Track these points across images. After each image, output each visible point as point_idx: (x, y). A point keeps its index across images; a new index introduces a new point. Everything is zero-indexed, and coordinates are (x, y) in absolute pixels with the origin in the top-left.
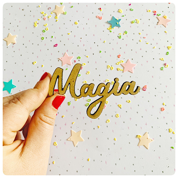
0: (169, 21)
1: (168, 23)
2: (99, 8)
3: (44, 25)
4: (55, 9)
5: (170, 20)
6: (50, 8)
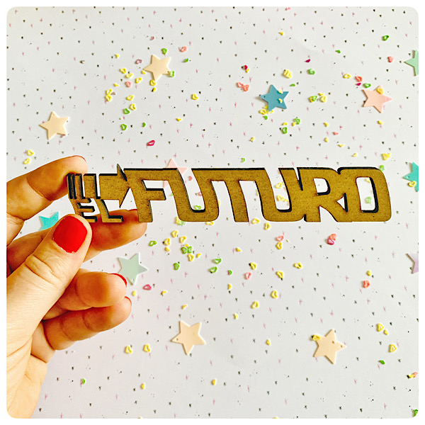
1: (385, 104)
2: (244, 65)
3: (127, 99)
4: (151, 63)
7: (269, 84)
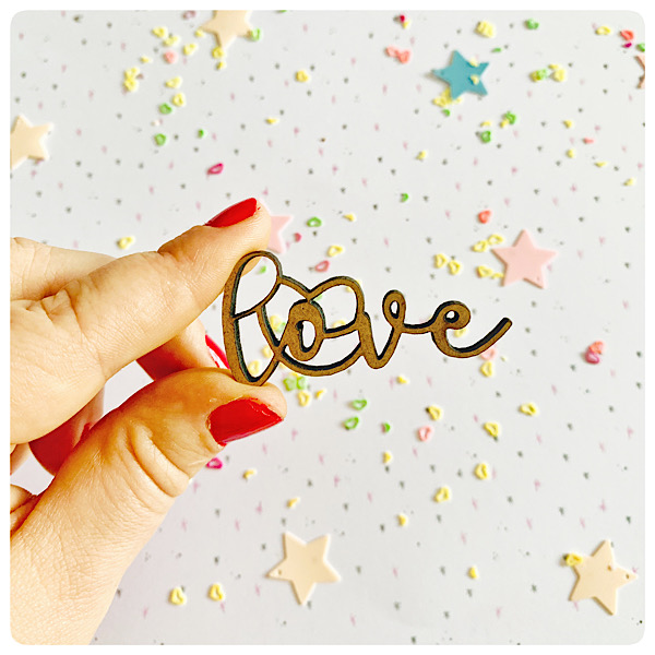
7: (451, 49)
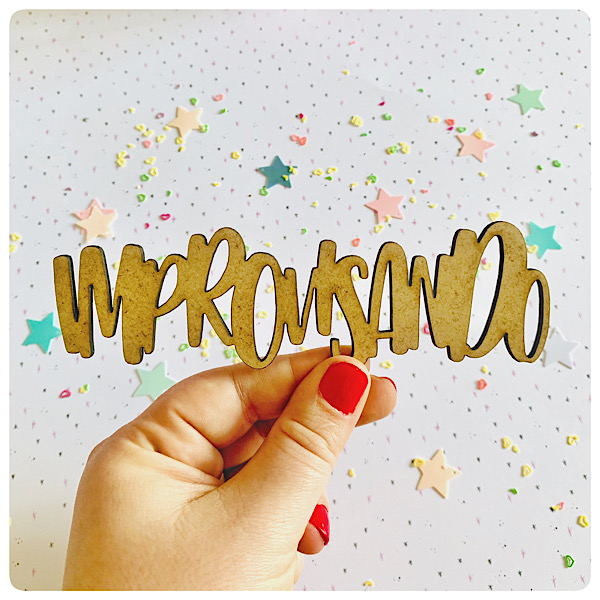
0: (491, 145)
1: (486, 151)
2: (298, 113)
3: (145, 162)
4: (177, 116)
5: (492, 142)
6: (162, 115)
